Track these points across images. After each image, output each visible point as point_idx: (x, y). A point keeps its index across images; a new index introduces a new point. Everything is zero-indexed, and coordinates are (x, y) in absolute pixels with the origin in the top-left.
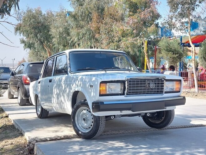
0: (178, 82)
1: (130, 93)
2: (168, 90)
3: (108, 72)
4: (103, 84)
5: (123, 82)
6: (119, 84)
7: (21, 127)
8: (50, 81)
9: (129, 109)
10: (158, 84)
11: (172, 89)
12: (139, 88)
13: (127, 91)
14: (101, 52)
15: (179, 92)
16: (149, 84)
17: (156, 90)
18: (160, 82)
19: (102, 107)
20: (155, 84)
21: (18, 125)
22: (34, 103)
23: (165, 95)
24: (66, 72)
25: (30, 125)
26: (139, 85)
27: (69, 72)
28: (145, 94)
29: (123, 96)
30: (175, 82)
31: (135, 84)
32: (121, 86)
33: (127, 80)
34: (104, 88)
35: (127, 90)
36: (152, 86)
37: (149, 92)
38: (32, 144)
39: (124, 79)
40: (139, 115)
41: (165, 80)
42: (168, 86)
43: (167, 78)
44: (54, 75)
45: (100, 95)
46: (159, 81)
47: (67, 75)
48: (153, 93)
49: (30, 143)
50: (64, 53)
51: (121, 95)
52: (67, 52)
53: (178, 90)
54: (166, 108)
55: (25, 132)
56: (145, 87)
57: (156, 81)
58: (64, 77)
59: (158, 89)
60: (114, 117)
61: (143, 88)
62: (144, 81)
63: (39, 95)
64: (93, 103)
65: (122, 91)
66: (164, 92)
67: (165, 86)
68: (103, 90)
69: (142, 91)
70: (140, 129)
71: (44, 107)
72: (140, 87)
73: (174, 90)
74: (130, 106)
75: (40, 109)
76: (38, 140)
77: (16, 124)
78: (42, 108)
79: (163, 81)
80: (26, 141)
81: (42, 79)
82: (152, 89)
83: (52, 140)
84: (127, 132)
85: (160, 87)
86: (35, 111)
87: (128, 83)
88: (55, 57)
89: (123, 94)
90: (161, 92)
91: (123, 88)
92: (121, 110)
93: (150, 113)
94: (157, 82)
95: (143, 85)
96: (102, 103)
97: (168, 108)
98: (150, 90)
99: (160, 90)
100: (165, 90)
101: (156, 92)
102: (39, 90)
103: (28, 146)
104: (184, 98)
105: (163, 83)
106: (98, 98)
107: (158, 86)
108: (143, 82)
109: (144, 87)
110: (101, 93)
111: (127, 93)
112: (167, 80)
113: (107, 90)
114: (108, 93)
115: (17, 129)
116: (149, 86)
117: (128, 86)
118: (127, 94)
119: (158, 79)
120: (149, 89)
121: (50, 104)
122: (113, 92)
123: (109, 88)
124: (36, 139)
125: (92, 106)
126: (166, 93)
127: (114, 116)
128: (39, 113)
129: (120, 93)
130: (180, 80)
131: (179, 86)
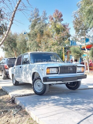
2: (78, 71)
3: (49, 63)
4: (48, 69)
5: (58, 68)
6: (56, 69)
7: (6, 90)
8: (20, 67)
9: (61, 81)
11: (80, 71)
15: (84, 72)
17: (73, 71)
19: (48, 80)
21: (4, 89)
22: (11, 78)
23: (77, 74)
25: (11, 89)
26: (65, 69)
27: (30, 63)
29: (58, 74)
30: (81, 68)
31: (63, 69)
33: (60, 67)
34: (49, 71)
35: (60, 71)
36: (71, 69)
39: (58, 66)
40: (64, 83)
41: (77, 66)
42: (78, 69)
44: (22, 64)
45: (47, 74)
47: (29, 64)
48: (72, 73)
49: (13, 97)
51: (56, 74)
52: (29, 53)
53: (83, 71)
55: (9, 93)
58: (28, 65)
62: (67, 67)
63: (15, 74)
64: (43, 78)
65: (57, 72)
68: (48, 72)
69: (67, 72)
70: (65, 90)
74: (61, 79)
75: (15, 81)
76: (16, 96)
81: (16, 66)
83: (23, 96)
84: (58, 92)
85: (75, 70)
86: (12, 82)
88: (23, 56)
89: (58, 73)
90: (75, 72)
91: (57, 70)
92: (57, 81)
93: (70, 82)
94: (73, 68)
95: (67, 69)
96: (48, 78)
97: (79, 80)
98: (70, 72)
99: (75, 71)
100: (77, 72)
102: (14, 72)
103: (12, 99)
104: (86, 75)
106: (46, 76)
113: (50, 71)
114: (50, 73)
115: (4, 91)
118: (60, 74)
119: (74, 66)
121: (20, 79)
122: (53, 73)
123: (51, 70)
124: (16, 95)
126: (78, 73)
127: (53, 84)
128: (14, 83)
129: (56, 73)
130: (84, 67)
131: (84, 69)
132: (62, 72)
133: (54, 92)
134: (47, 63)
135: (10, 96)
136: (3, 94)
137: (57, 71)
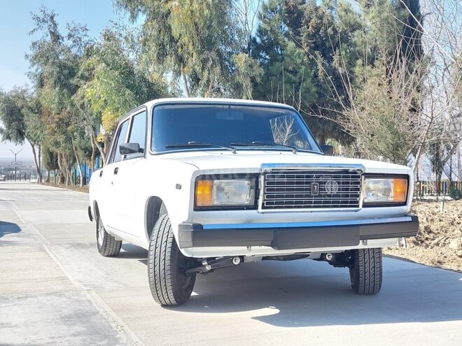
1: (272, 204)
2: (371, 199)
3: (240, 153)
4: (205, 181)
6: (246, 182)
8: (116, 171)
10: (344, 183)
12: (295, 193)
13: (264, 200)
14: (231, 107)
15: (405, 204)
16: (321, 183)
18: (349, 180)
20: (339, 183)
23: (365, 211)
24: (142, 152)
26: (295, 186)
27: (147, 152)
28: (310, 207)
29: (255, 211)
30: (391, 180)
31: (283, 183)
32: (251, 188)
33: (265, 173)
34: (208, 192)
37: (320, 203)
43: (368, 171)
46: (348, 177)
47: (143, 158)
48: (333, 207)
53: (400, 199)
56: (310, 190)
59: (343, 196)
61: (304, 193)
62: (307, 177)
64: (179, 227)
65: (252, 198)
67: (362, 189)
68: (204, 197)
69: (304, 199)
71: (109, 231)
72: (297, 190)
73: (390, 199)
75: (102, 237)
78: (106, 232)
79: (360, 177)
82: (331, 196)
87: (265, 180)
88: (131, 117)
90: (354, 205)
91: (254, 191)
92: (249, 244)
93: (332, 254)
94: (342, 180)
95: (305, 186)
96: (199, 226)
97: (372, 244)
98: (323, 199)
99: (349, 199)
104: (415, 219)
106: (191, 215)
107: (344, 189)
108: (305, 180)
109: (306, 190)
110: (199, 204)
111: (263, 204)
112: (369, 175)
113: (215, 196)
114: (216, 203)
116: (321, 190)
117: (265, 187)
118: (263, 208)
119: (347, 172)
120: (319, 196)
125: (179, 233)
128: (101, 243)
130: (407, 177)
132: (274, 200)
137: (250, 196)
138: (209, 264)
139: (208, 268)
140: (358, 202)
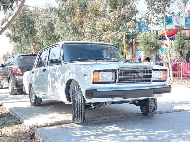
0: (164, 72)
1: (121, 81)
2: (155, 79)
3: (98, 62)
4: (96, 73)
5: (114, 71)
6: (111, 73)
7: (18, 115)
8: (44, 71)
9: (120, 96)
10: (146, 73)
11: (159, 78)
12: (129, 77)
13: (119, 80)
14: (92, 44)
15: (165, 81)
16: (138, 73)
17: (145, 79)
18: (148, 72)
19: (95, 94)
20: (144, 73)
21: (14, 113)
22: (28, 92)
23: (153, 84)
24: (60, 62)
25: (27, 113)
27: (62, 62)
28: (134, 82)
29: (115, 84)
30: (161, 72)
31: (125, 73)
32: (113, 75)
33: (118, 69)
34: (97, 77)
35: (119, 78)
36: (141, 75)
37: (138, 80)
38: (33, 130)
39: (115, 68)
40: (128, 102)
41: (153, 69)
42: (155, 75)
43: (154, 68)
44: (47, 65)
45: (94, 83)
46: (148, 70)
47: (61, 65)
48: (142, 82)
49: (31, 128)
50: (58, 44)
51: (112, 83)
52: (61, 43)
53: (164, 79)
54: (153, 96)
55: (23, 120)
56: (135, 75)
57: (145, 70)
58: (58, 66)
59: (146, 78)
60: (106, 104)
61: (133, 77)
62: (134, 70)
63: (34, 85)
64: (86, 91)
66: (152, 81)
67: (152, 75)
68: (96, 79)
69: (133, 79)
70: (130, 114)
71: (38, 95)
72: (130, 75)
73: (161, 79)
74: (121, 93)
75: (34, 98)
76: (38, 126)
77: (12, 111)
78: (36, 96)
79: (151, 70)
80: (25, 127)
81: (36, 69)
82: (141, 78)
83: (51, 125)
84: (118, 117)
85: (148, 76)
86: (29, 100)
87: (119, 72)
88: (49, 48)
89: (115, 82)
90: (149, 81)
91: (114, 76)
92: (112, 97)
93: (138, 100)
94: (145, 72)
95: (133, 74)
96: (95, 90)
97: (155, 96)
99: (148, 79)
100: (153, 79)
101: (144, 80)
102: (34, 80)
103: (29, 131)
104: (170, 86)
105: (151, 73)
106: (91, 86)
107: (146, 75)
108: (133, 72)
110: (94, 82)
111: (118, 81)
112: (155, 70)
113: (100, 79)
114: (100, 81)
115: (14, 116)
116: (139, 75)
117: (119, 74)
118: (118, 83)
119: (147, 69)
120: (138, 78)
122: (105, 80)
123: (102, 76)
125: (86, 93)
126: (154, 81)
127: (105, 102)
128: (33, 102)
129: (111, 81)
130: (166, 70)
131: (165, 76)
132: (122, 80)
133: (110, 117)
134: (95, 62)
135: (25, 126)
136: (12, 122)
137: (113, 78)
138: (93, 106)
139: (93, 107)
140: (151, 80)
